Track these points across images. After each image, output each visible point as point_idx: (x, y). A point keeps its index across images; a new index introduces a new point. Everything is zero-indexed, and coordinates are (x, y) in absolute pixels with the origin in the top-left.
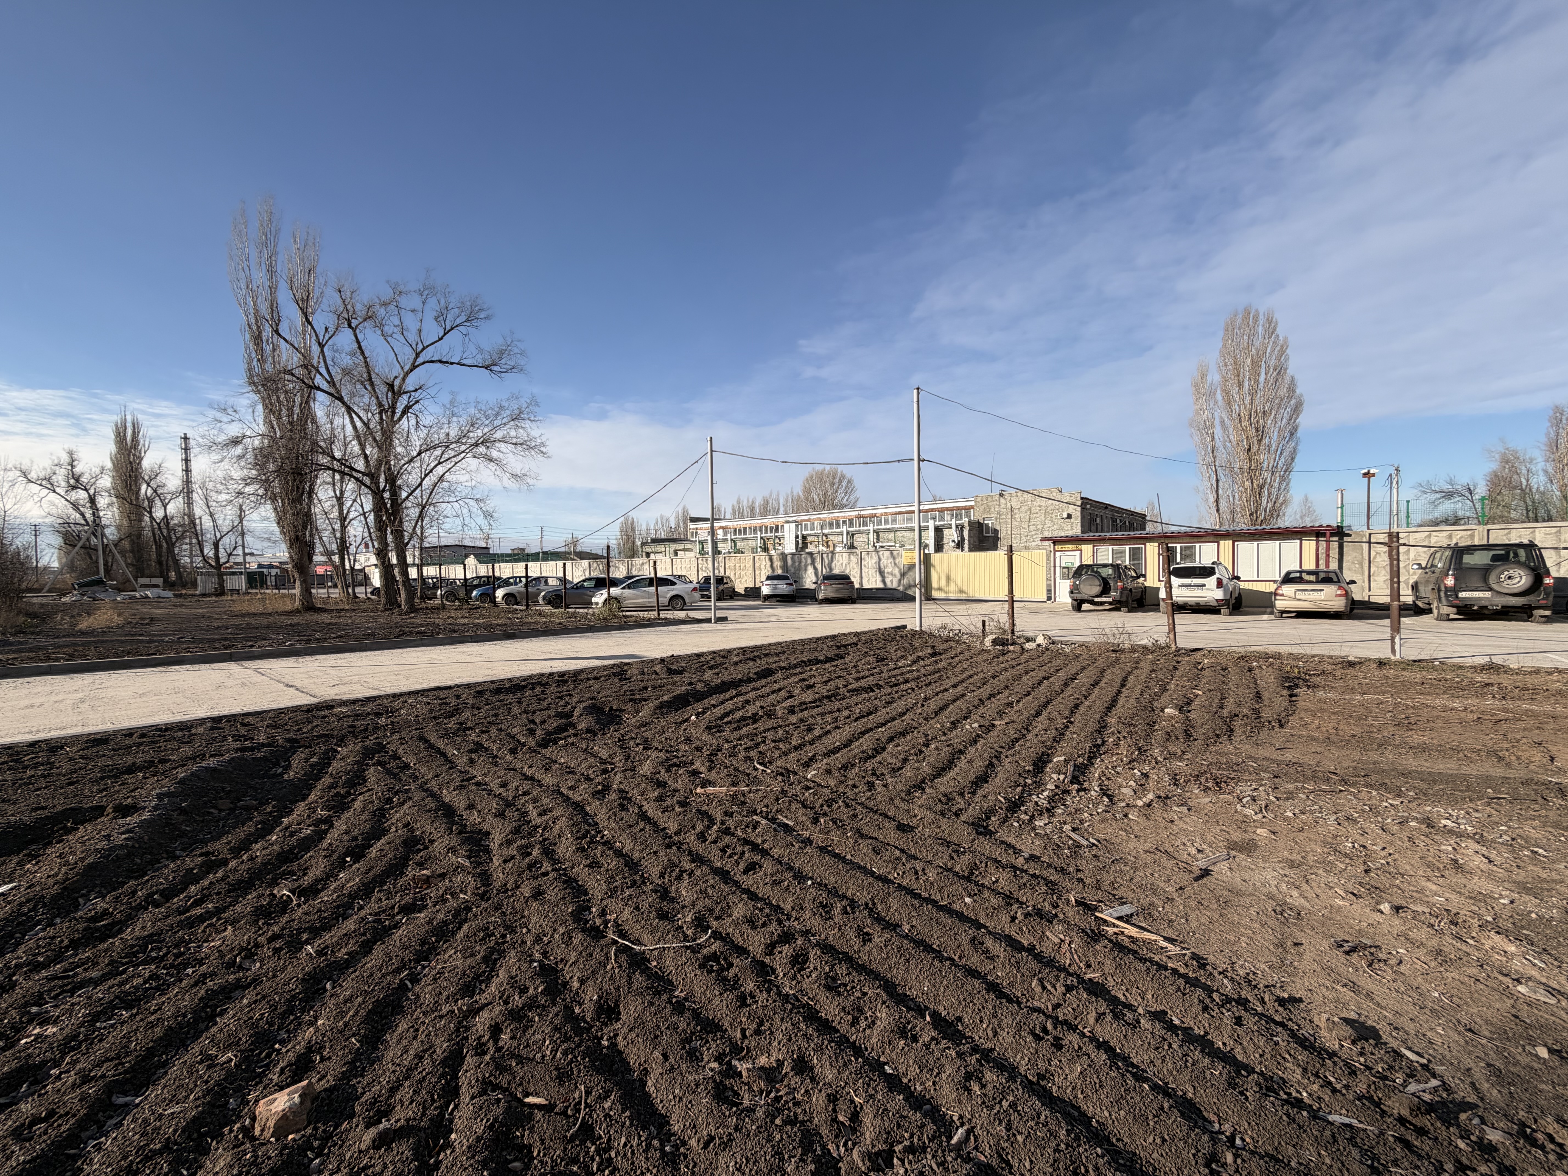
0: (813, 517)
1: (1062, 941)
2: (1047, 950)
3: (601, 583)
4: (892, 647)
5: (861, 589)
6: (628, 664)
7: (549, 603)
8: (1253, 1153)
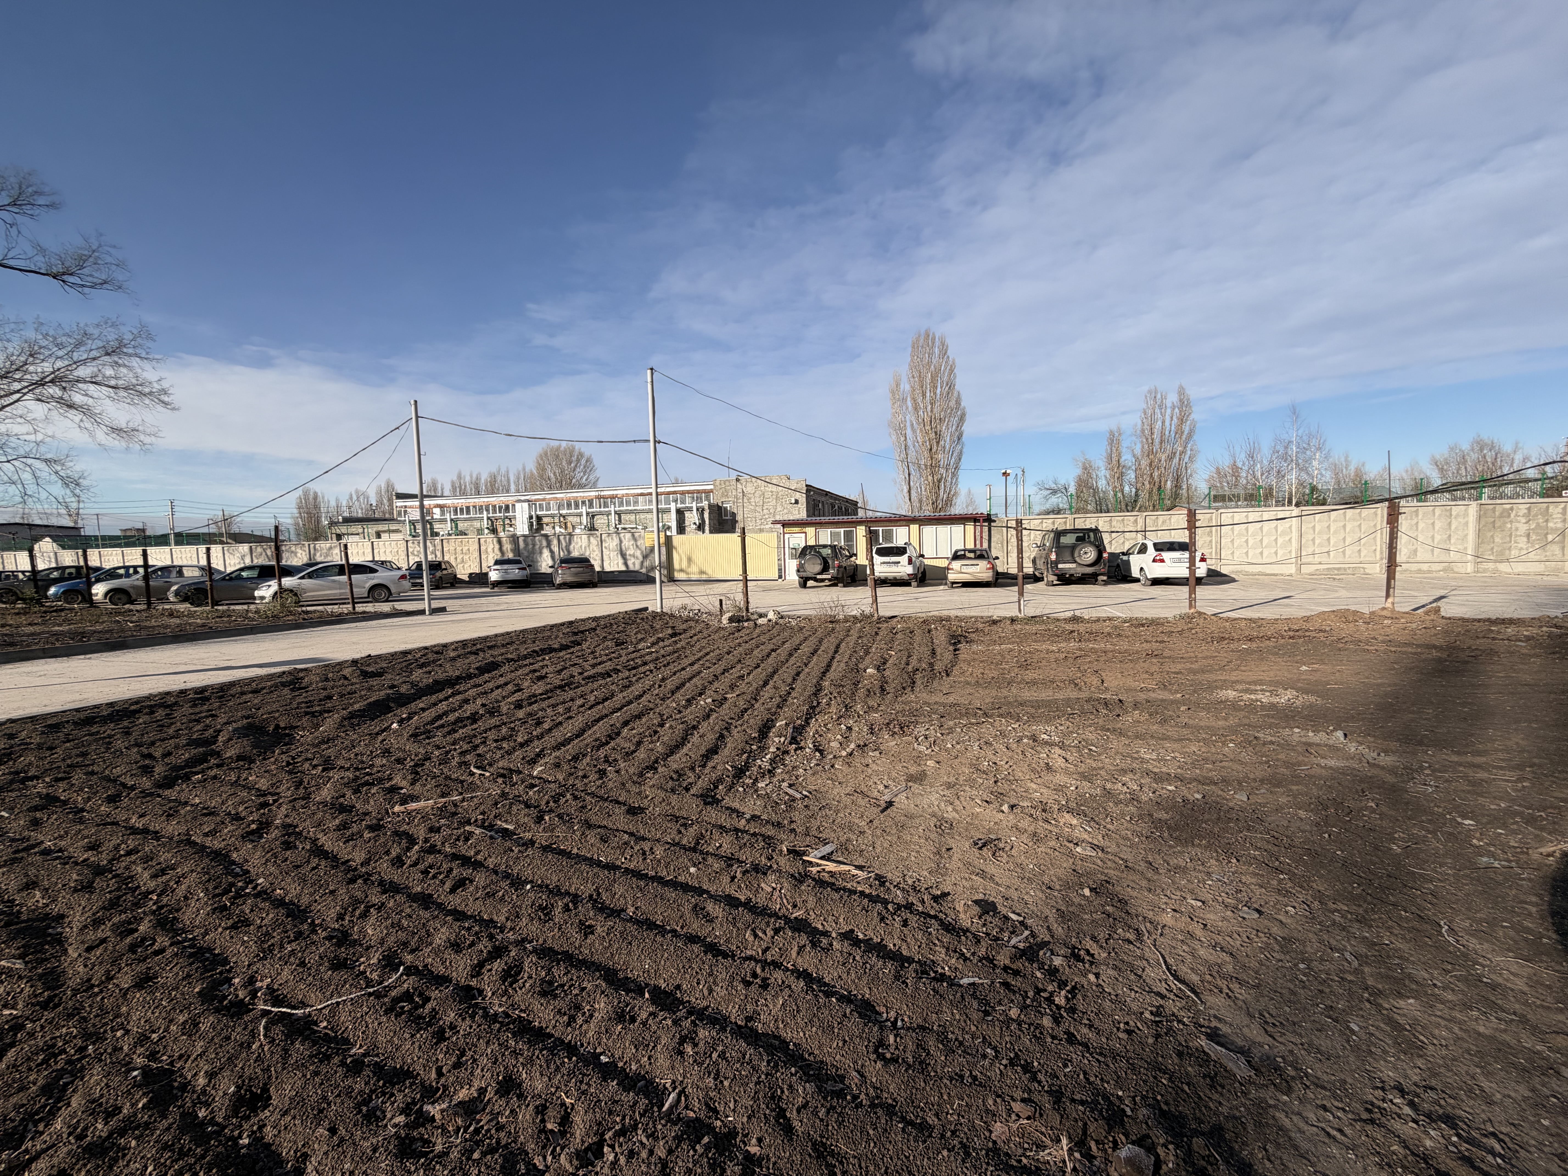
0: (548, 497)
1: (774, 889)
2: (760, 900)
3: (266, 573)
4: (632, 631)
5: (603, 573)
6: (306, 670)
7: (185, 599)
8: (908, 1029)
